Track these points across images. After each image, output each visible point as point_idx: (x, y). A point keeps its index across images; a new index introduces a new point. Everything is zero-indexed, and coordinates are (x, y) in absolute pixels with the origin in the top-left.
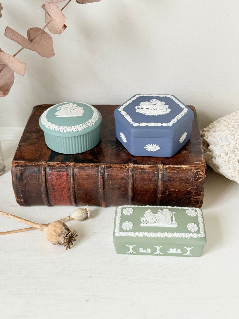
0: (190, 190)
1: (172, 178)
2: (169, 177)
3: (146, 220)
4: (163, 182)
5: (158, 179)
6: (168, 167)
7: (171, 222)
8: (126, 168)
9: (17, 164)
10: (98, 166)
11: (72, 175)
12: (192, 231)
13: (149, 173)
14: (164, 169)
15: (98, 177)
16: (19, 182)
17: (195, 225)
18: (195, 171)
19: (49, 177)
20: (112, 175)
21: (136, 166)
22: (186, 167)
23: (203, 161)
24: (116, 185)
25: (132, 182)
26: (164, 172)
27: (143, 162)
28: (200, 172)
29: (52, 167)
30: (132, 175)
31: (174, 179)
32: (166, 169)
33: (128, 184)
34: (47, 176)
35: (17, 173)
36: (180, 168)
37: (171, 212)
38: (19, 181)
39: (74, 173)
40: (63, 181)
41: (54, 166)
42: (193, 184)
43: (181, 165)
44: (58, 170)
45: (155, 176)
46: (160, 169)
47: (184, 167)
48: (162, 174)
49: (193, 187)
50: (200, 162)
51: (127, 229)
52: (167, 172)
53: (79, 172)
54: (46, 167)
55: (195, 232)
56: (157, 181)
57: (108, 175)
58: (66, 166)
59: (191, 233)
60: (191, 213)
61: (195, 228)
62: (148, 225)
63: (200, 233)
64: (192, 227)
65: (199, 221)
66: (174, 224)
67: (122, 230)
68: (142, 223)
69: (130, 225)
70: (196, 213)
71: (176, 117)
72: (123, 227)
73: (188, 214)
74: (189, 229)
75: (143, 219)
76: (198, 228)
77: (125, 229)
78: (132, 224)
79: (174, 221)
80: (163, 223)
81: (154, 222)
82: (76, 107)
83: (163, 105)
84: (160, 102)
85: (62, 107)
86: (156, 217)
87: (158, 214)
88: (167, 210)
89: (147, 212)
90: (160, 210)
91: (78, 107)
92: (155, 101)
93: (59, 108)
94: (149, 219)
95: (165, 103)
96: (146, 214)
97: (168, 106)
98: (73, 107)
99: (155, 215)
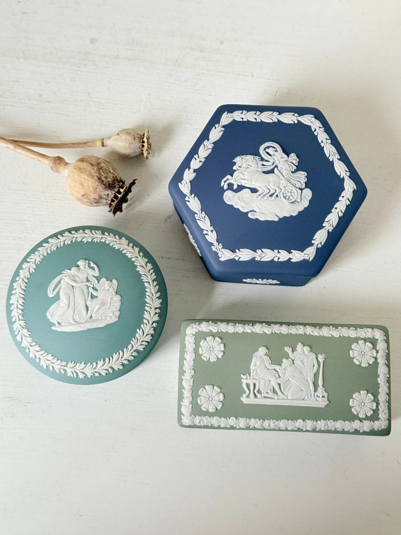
3: (255, 385)
7: (313, 393)
12: (360, 416)
17: (370, 395)
37: (313, 356)
51: (210, 411)
55: (367, 418)
59: (358, 421)
60: (363, 354)
61: (369, 405)
62: (260, 401)
63: (378, 419)
64: (362, 404)
65: (378, 379)
66: (321, 397)
67: (197, 410)
68: (245, 392)
69: (216, 398)
70: (375, 352)
71: (324, 225)
72: (199, 402)
73: (354, 358)
74: (353, 410)
75: (248, 381)
76: (375, 404)
77: (204, 407)
78: (221, 396)
79: (320, 389)
80: (294, 398)
81: (274, 391)
82: (98, 282)
83: (292, 172)
84: (285, 160)
85: (59, 282)
86: (279, 377)
87: (283, 364)
88: (306, 349)
89: (257, 357)
90: (288, 350)
91: (103, 280)
92: (273, 153)
93: (53, 287)
94: (261, 381)
95: (298, 162)
96: (255, 365)
97: (306, 177)
98: (89, 285)
99: (275, 370)
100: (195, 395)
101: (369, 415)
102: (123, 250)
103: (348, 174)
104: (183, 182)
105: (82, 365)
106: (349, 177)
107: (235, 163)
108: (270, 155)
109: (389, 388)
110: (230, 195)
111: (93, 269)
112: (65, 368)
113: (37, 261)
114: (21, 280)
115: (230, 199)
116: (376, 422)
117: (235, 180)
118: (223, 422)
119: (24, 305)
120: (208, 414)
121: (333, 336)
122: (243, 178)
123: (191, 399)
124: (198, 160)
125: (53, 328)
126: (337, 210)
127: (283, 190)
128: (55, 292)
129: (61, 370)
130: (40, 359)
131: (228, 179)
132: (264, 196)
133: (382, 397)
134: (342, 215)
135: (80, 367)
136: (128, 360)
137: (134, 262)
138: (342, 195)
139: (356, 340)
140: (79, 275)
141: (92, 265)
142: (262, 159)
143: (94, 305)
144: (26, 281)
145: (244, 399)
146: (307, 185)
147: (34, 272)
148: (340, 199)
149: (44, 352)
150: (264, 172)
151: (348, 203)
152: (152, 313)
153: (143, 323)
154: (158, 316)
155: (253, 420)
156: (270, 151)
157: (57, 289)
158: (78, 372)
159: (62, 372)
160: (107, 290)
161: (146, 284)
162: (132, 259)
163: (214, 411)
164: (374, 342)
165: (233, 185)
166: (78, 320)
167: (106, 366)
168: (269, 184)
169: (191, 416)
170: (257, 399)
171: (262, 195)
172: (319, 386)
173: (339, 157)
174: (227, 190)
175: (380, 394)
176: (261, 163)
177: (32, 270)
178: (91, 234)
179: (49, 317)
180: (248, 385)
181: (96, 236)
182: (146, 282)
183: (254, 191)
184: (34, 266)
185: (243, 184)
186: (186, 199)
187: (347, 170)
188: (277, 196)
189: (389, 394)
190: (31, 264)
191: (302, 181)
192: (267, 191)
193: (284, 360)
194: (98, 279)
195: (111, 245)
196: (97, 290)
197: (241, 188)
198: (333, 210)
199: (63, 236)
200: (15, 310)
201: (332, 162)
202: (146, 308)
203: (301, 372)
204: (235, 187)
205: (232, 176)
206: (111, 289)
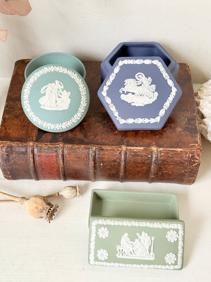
0: (184, 172)
1: (167, 161)
2: (163, 160)
3: (122, 250)
4: (156, 165)
5: (151, 162)
6: (162, 150)
7: (148, 254)
8: (118, 150)
9: (2, 145)
10: (89, 148)
11: (62, 157)
12: (169, 263)
13: (142, 156)
14: (158, 152)
15: (89, 159)
16: (6, 163)
17: (174, 255)
18: (191, 155)
19: (37, 158)
20: (104, 158)
21: (129, 148)
22: (181, 150)
23: (199, 143)
24: (108, 166)
25: (124, 165)
26: (158, 155)
27: (136, 143)
28: (196, 157)
29: (40, 148)
30: (125, 159)
31: (168, 163)
32: (160, 152)
33: (120, 166)
34: (35, 158)
35: (3, 154)
36: (175, 151)
37: (149, 237)
38: (6, 161)
39: (63, 155)
40: (52, 162)
41: (43, 148)
42: (188, 167)
43: (176, 148)
44: (47, 152)
45: (148, 159)
46: (153, 153)
47: (179, 150)
48: (156, 157)
49: (187, 170)
50: (196, 145)
52: (161, 156)
53: (69, 154)
54: (34, 149)
55: (172, 265)
56: (150, 164)
57: (99, 157)
58: (55, 148)
59: (168, 266)
60: (172, 236)
61: (173, 259)
62: (124, 257)
63: (177, 264)
64: (170, 258)
65: (178, 247)
66: (152, 256)
67: (96, 259)
68: (118, 253)
69: (105, 255)
70: (177, 235)
71: (163, 107)
72: (97, 256)
73: (168, 238)
74: (166, 261)
75: (120, 248)
76: (176, 258)
77: (100, 258)
78: (107, 254)
79: (152, 253)
80: (140, 256)
81: (131, 253)
82: (63, 92)
83: (149, 85)
84: (146, 80)
85: (46, 88)
86: (134, 247)
87: (135, 241)
88: (146, 234)
89: (124, 238)
90: (138, 234)
91: (65, 91)
92: (141, 77)
93: (43, 90)
94: (125, 249)
95: (152, 81)
96: (123, 241)
97: (156, 87)
98: (58, 92)
99: (132, 244)
100: (96, 253)
101: (173, 263)
102: (75, 79)
103: (173, 85)
104: (103, 91)
105: (50, 124)
106: (174, 86)
107: (125, 82)
108: (140, 78)
109: (183, 251)
110: (123, 96)
111: (61, 85)
112: (43, 124)
113: (38, 77)
114: (30, 83)
115: (123, 98)
116: (176, 266)
117: (125, 89)
118: (108, 264)
119: (30, 94)
120: (101, 261)
121: (159, 228)
122: (128, 88)
123: (94, 254)
124: (109, 82)
125: (41, 107)
126: (169, 101)
127: (146, 93)
128: (44, 92)
129: (41, 124)
130: (33, 118)
131: (122, 89)
132: (138, 96)
133: (180, 255)
134: (171, 102)
135: (49, 124)
136: (69, 126)
137: (79, 85)
138: (171, 94)
139: (169, 230)
140: (55, 87)
141: (61, 83)
142: (137, 80)
143: (59, 101)
144: (32, 84)
145: (117, 256)
146: (156, 90)
147: (36, 81)
148: (170, 95)
149: (35, 115)
150: (137, 86)
151: (174, 97)
152: (82, 108)
153: (78, 112)
154: (85, 110)
155: (121, 264)
156: (140, 76)
157: (45, 91)
158: (48, 126)
159: (42, 125)
160: (66, 96)
161: (82, 96)
162: (78, 84)
163: (104, 260)
164: (177, 231)
165: (124, 91)
166: (52, 106)
167: (60, 126)
168: (140, 91)
169: (94, 261)
170: (123, 256)
171: (137, 96)
172: (151, 251)
173: (169, 78)
174: (122, 94)
175: (179, 254)
176: (136, 82)
177: (35, 80)
178: (62, 69)
179: (40, 102)
180: (119, 250)
181: (65, 70)
182: (82, 95)
183: (133, 94)
184: (37, 78)
185: (129, 91)
186: (105, 98)
187: (173, 83)
188: (143, 95)
189: (183, 254)
190: (35, 77)
191: (154, 89)
192: (139, 94)
193: (136, 240)
194: (63, 90)
195: (70, 76)
196: (61, 95)
197: (128, 93)
198: (167, 100)
199: (50, 67)
200: (26, 95)
201: (167, 80)
202: (80, 106)
203: (143, 245)
204: (125, 92)
205: (124, 88)
206: (67, 96)
